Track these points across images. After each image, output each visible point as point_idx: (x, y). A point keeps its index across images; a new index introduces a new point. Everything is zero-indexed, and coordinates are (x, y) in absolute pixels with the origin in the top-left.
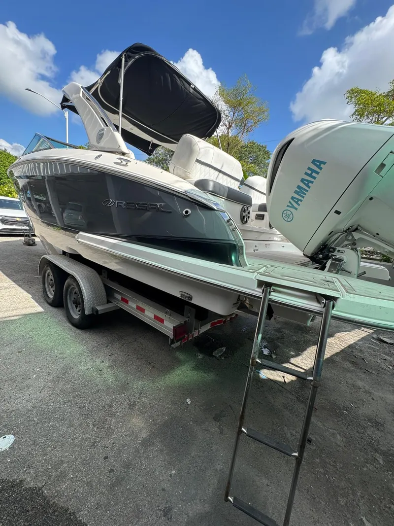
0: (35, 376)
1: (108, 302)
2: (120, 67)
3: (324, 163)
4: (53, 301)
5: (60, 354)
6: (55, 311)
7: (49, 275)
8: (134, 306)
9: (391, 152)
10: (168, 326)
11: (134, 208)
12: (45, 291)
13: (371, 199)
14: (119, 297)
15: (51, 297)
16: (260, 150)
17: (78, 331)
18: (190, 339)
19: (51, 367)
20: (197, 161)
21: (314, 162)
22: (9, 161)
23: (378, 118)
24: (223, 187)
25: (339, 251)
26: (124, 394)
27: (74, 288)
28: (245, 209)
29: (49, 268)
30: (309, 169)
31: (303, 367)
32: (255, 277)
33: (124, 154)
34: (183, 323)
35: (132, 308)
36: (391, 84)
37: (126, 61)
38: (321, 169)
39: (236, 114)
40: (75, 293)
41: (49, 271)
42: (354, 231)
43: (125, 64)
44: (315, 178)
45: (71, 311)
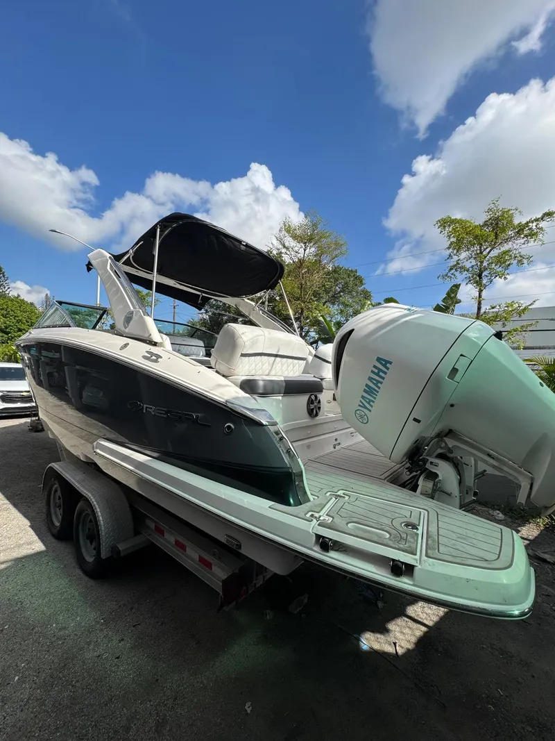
0: (17, 678)
1: (137, 533)
2: (155, 237)
3: (391, 363)
4: (59, 531)
5: (61, 629)
6: (60, 546)
7: (56, 491)
8: (172, 539)
9: (461, 355)
10: (218, 574)
11: (165, 416)
12: (49, 515)
13: (452, 406)
14: (152, 525)
15: (57, 524)
16: (349, 276)
17: (92, 583)
18: (250, 592)
19: (44, 658)
20: (243, 355)
21: (379, 360)
22: (22, 309)
23: (480, 250)
24: (278, 384)
25: (431, 463)
26: (150, 701)
27: (88, 514)
28: (312, 400)
29: (57, 482)
30: (375, 367)
31: (425, 622)
32: (313, 528)
33: (155, 344)
34: (237, 571)
35: (168, 542)
36: (487, 214)
37: (162, 231)
38: (388, 369)
39: (307, 251)
40: (91, 521)
41: (56, 486)
42: (446, 436)
43: (160, 234)
44: (383, 378)
45: (83, 550)
